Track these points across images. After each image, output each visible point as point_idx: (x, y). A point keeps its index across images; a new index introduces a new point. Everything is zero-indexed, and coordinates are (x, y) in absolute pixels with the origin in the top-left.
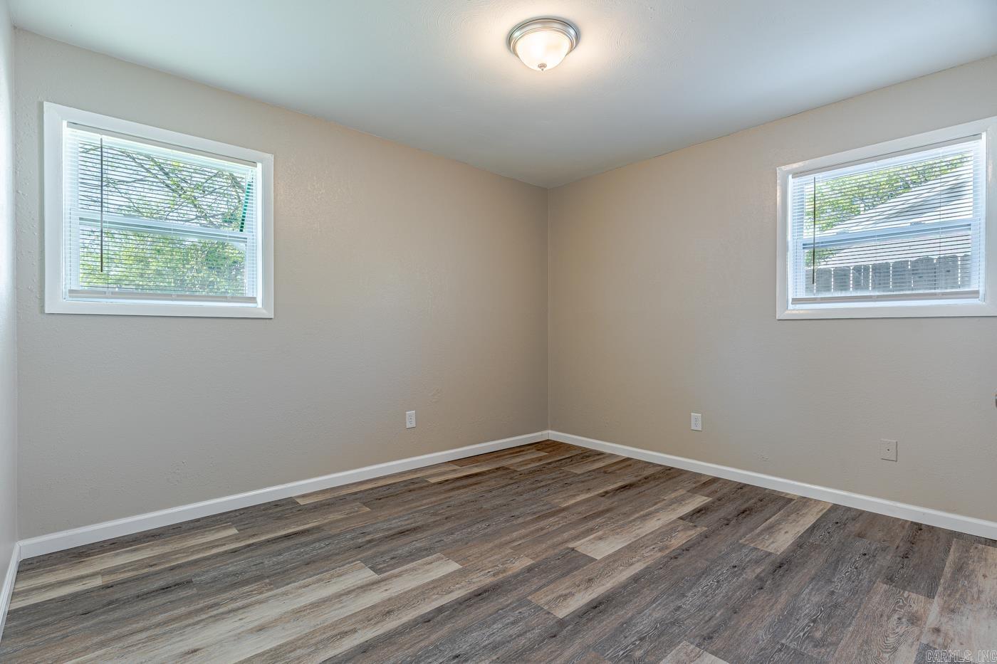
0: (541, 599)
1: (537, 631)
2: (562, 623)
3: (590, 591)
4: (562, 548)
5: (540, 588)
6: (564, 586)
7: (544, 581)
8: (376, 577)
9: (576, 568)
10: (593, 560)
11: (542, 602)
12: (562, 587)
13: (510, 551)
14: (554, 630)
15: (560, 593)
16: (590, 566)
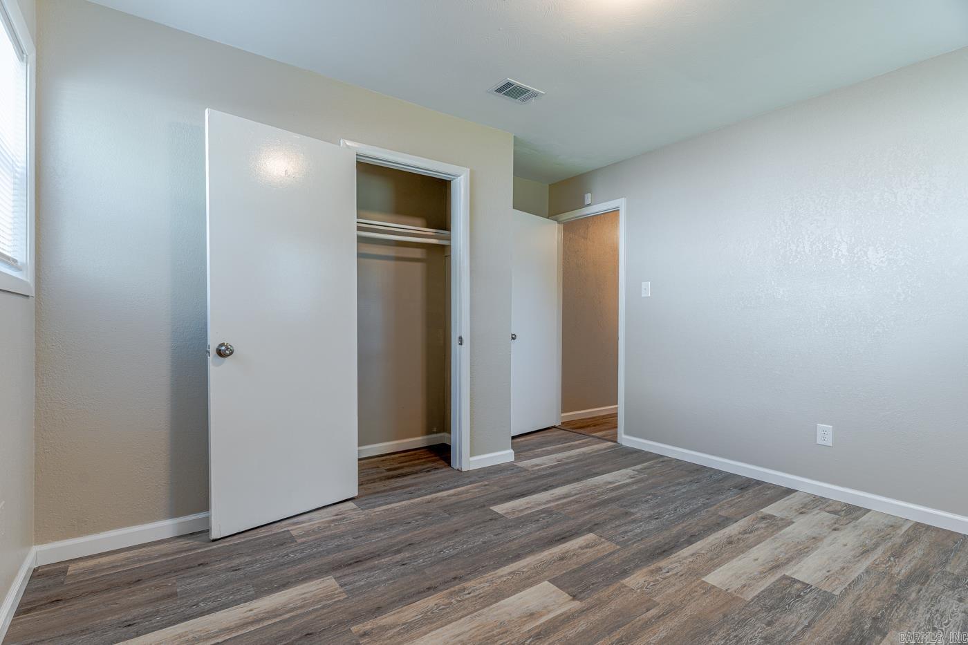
0: (607, 547)
1: (609, 527)
2: (590, 530)
3: (564, 551)
4: (589, 600)
5: (610, 554)
6: (588, 555)
7: (608, 560)
8: (789, 572)
9: (574, 571)
10: (553, 581)
11: (606, 544)
12: (590, 554)
13: (657, 599)
14: (596, 527)
15: (591, 550)
16: (558, 574)
